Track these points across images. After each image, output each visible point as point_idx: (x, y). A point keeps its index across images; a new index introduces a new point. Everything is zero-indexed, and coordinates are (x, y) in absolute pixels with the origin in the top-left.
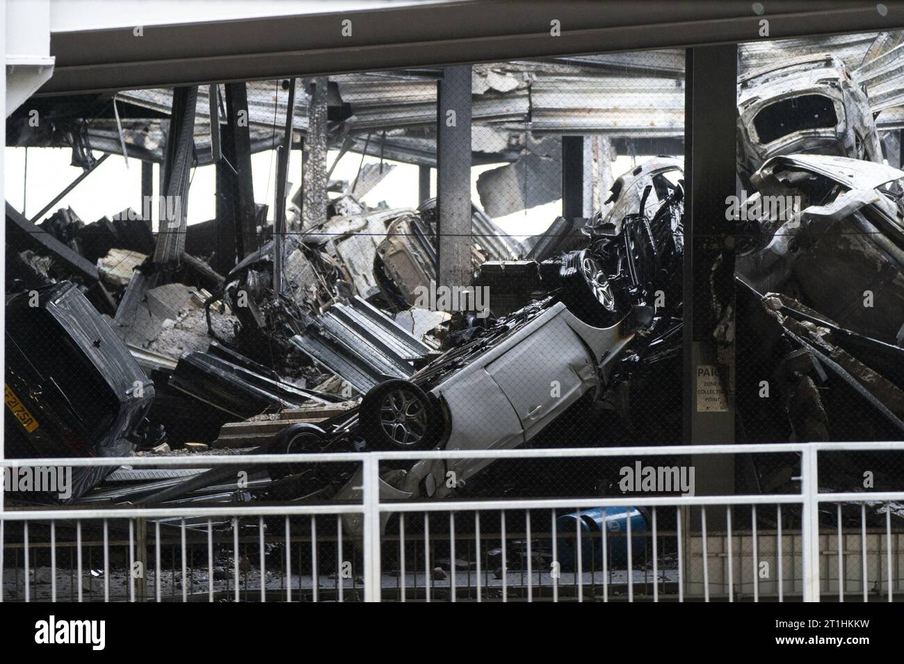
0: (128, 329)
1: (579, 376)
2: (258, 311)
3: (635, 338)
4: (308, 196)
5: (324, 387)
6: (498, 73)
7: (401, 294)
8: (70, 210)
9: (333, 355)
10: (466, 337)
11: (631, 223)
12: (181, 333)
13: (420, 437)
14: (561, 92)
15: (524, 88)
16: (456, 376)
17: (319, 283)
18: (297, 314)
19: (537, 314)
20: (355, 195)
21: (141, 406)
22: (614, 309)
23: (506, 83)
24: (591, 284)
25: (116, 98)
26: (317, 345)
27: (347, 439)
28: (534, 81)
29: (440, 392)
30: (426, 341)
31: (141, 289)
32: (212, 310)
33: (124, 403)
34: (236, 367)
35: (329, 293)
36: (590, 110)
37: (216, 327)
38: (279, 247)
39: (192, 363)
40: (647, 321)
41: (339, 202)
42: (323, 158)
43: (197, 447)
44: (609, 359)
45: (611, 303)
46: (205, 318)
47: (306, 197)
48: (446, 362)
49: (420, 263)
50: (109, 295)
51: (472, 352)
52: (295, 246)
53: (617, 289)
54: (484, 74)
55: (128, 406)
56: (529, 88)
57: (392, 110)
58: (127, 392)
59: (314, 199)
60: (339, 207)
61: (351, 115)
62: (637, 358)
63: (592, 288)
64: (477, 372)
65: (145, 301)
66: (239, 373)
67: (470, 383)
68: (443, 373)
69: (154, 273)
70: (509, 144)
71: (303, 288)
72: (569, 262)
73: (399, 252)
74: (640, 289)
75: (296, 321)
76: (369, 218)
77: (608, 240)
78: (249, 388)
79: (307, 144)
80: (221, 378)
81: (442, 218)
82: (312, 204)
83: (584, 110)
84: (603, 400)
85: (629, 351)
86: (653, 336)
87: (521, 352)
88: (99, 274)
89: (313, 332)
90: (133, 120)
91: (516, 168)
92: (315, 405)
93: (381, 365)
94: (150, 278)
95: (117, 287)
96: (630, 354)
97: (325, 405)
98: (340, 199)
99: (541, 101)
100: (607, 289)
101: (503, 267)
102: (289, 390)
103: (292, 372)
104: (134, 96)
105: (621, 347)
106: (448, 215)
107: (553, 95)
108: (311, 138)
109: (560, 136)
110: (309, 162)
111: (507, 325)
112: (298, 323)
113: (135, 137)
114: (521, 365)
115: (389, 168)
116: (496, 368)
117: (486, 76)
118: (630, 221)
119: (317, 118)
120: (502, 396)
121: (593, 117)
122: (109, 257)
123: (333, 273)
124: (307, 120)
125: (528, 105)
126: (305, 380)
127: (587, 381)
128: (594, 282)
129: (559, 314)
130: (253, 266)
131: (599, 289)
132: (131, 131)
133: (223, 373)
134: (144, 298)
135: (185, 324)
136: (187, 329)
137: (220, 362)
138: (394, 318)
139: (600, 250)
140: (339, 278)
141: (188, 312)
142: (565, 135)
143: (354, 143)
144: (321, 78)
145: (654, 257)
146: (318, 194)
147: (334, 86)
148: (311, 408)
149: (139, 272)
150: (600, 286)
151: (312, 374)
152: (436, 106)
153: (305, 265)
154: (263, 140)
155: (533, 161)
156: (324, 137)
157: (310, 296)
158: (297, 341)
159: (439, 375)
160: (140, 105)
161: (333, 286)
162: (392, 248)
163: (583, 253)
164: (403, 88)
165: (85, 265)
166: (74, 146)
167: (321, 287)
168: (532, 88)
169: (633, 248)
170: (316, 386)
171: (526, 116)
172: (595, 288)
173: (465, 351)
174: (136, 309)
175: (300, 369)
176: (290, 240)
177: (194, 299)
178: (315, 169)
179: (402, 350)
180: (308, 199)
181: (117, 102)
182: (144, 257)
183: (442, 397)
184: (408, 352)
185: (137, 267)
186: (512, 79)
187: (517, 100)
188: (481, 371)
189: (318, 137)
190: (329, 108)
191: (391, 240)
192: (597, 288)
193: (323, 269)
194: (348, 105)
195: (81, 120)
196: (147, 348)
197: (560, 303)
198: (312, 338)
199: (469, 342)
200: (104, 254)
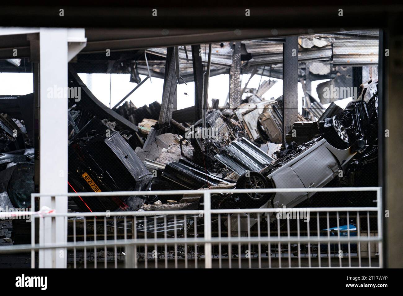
0: (148, 153)
1: (332, 170)
2: (201, 144)
3: (357, 154)
4: (232, 95)
5: (229, 177)
6: (318, 39)
7: (268, 137)
8: (131, 102)
9: (233, 163)
10: (284, 154)
11: (359, 104)
12: (170, 154)
13: (262, 196)
14: (346, 46)
15: (330, 45)
16: (277, 170)
17: (229, 132)
18: (219, 146)
19: (314, 144)
20: (259, 95)
21: (145, 184)
22: (348, 141)
23: (321, 43)
24: (337, 131)
25: (146, 52)
26: (226, 158)
27: (231, 197)
28: (334, 42)
29: (271, 177)
30: (273, 157)
31: (154, 136)
32: (183, 144)
33: (137, 182)
34: (190, 168)
35: (234, 136)
36: (360, 55)
37: (185, 152)
38: (205, 116)
39: (172, 166)
40: (362, 147)
41: (251, 98)
42: (239, 78)
43: (172, 202)
44: (345, 163)
45: (346, 139)
46: (180, 148)
47: (231, 95)
48: (275, 164)
49: (277, 124)
50: (141, 139)
51: (285, 160)
52: (219, 116)
53: (350, 133)
54: (311, 39)
55: (140, 184)
56: (332, 45)
57: (268, 56)
58: (139, 177)
59: (235, 96)
60: (250, 100)
61: (251, 58)
62: (358, 163)
63: (338, 132)
64: (287, 169)
65: (155, 141)
66: (192, 171)
67: (284, 173)
68: (273, 169)
69: (159, 129)
70: (331, 71)
71: (222, 135)
72: (328, 121)
73: (268, 119)
74: (360, 133)
75: (218, 149)
76: (257, 104)
77: (349, 112)
78: (196, 177)
79: (232, 71)
80: (184, 173)
81: (285, 104)
82: (234, 98)
83: (357, 55)
84: (343, 181)
85: (355, 159)
86: (365, 153)
87: (307, 159)
88: (138, 130)
89: (224, 153)
90: (159, 61)
91: (334, 81)
92: (224, 184)
93: (253, 167)
94: (158, 131)
95: (144, 135)
96: (354, 161)
97: (228, 184)
98: (251, 96)
99: (337, 51)
100: (345, 133)
101: (303, 124)
102: (213, 178)
103: (217, 171)
104: (154, 51)
105: (350, 158)
106: (287, 103)
107: (343, 48)
108: (233, 69)
109: (351, 66)
110: (232, 80)
111: (301, 148)
112: (219, 149)
113: (160, 69)
114: (307, 164)
115: (274, 82)
116: (295, 167)
117: (312, 40)
118: (358, 104)
119: (236, 60)
120: (298, 179)
121: (361, 58)
122: (143, 122)
123: (236, 128)
124: (231, 61)
125: (331, 53)
126: (222, 174)
127: (335, 172)
128: (339, 130)
129: (323, 143)
130: (200, 125)
131: (341, 133)
132: (159, 66)
133: (185, 171)
134: (155, 140)
135: (172, 150)
136: (172, 153)
137: (184, 166)
138: (259, 147)
139: (345, 116)
140: (238, 130)
141: (173, 145)
142: (354, 66)
143: (258, 71)
144: (238, 42)
145: (367, 119)
146: (237, 94)
147: (243, 46)
148: (222, 185)
149: (153, 128)
150: (342, 132)
151: (225, 172)
152: (282, 55)
153: (223, 124)
154: (218, 70)
155: (342, 78)
156: (239, 68)
157: (225, 138)
158: (217, 157)
159: (271, 169)
160: (157, 55)
161: (236, 134)
162: (265, 117)
163: (334, 118)
164: (275, 46)
165: (132, 126)
166: (131, 73)
167: (230, 134)
168: (333, 45)
169: (359, 115)
170: (226, 176)
171: (330, 58)
172: (339, 133)
173: (283, 159)
174: (151, 144)
175: (220, 169)
176: (216, 114)
177: (176, 139)
178: (235, 83)
179: (262, 161)
180: (232, 96)
181: (146, 53)
182: (156, 121)
183: (272, 179)
184: (265, 161)
185: (153, 126)
186: (324, 41)
187: (326, 51)
188: (289, 168)
189: (237, 69)
190: (241, 55)
191: (264, 113)
192: (340, 132)
193: (231, 126)
194: (250, 54)
195: (134, 61)
196: (155, 161)
197: (324, 139)
198: (224, 156)
199: (286, 156)
200: (141, 121)
